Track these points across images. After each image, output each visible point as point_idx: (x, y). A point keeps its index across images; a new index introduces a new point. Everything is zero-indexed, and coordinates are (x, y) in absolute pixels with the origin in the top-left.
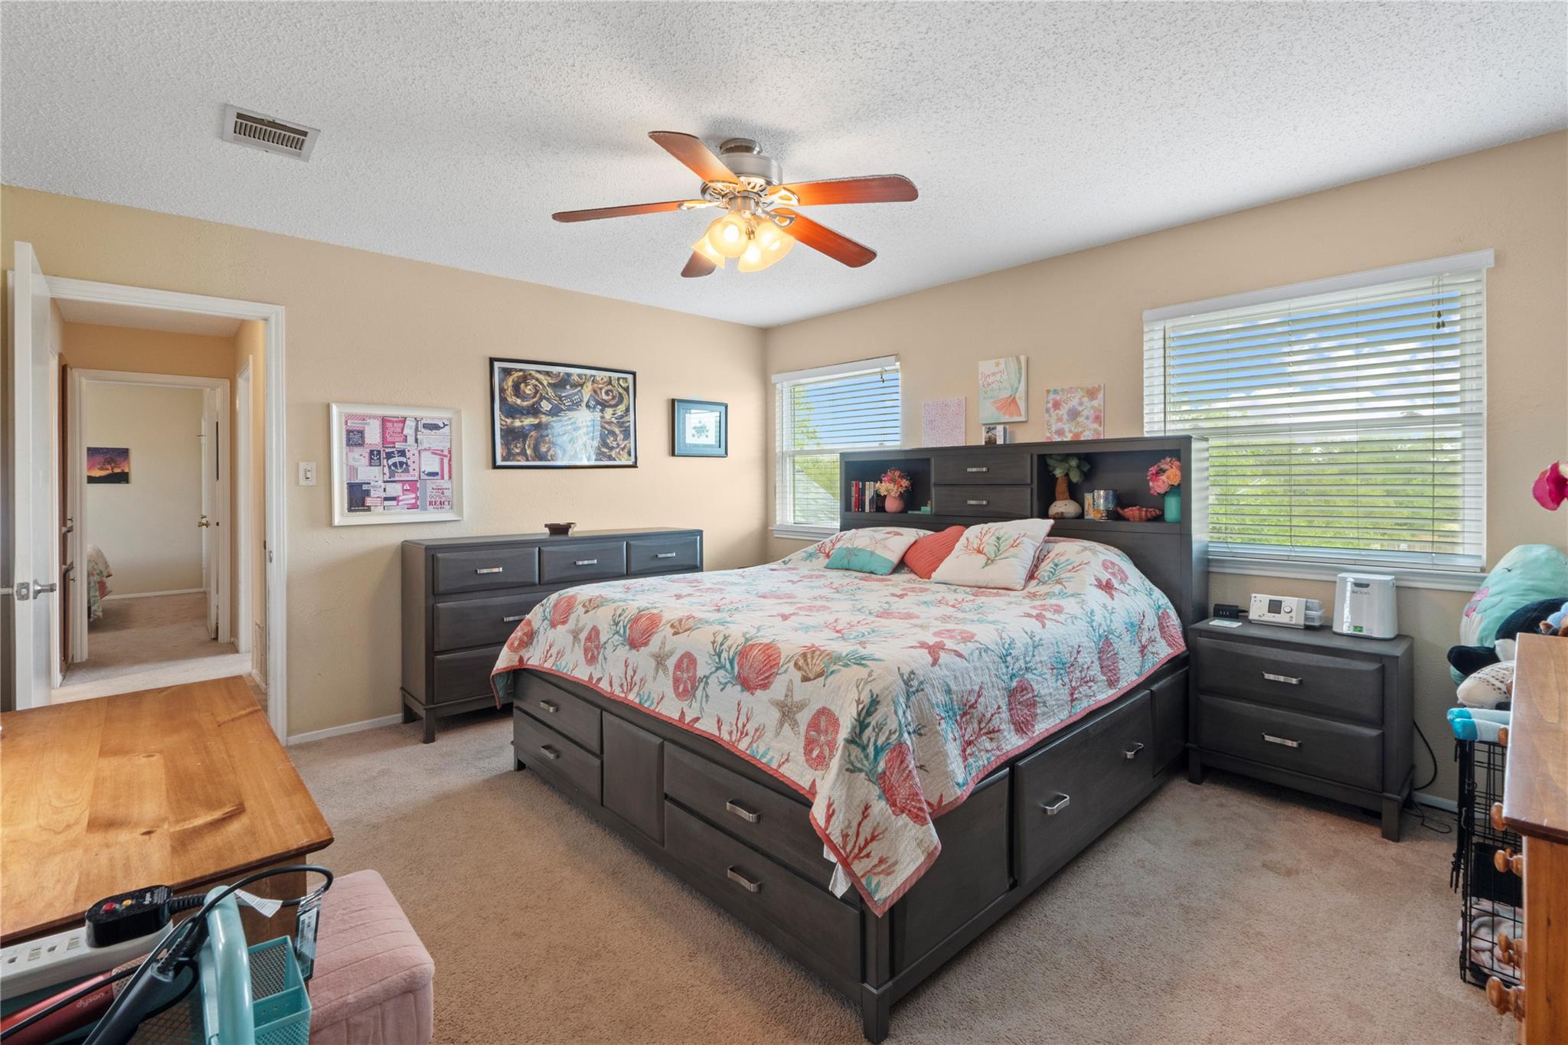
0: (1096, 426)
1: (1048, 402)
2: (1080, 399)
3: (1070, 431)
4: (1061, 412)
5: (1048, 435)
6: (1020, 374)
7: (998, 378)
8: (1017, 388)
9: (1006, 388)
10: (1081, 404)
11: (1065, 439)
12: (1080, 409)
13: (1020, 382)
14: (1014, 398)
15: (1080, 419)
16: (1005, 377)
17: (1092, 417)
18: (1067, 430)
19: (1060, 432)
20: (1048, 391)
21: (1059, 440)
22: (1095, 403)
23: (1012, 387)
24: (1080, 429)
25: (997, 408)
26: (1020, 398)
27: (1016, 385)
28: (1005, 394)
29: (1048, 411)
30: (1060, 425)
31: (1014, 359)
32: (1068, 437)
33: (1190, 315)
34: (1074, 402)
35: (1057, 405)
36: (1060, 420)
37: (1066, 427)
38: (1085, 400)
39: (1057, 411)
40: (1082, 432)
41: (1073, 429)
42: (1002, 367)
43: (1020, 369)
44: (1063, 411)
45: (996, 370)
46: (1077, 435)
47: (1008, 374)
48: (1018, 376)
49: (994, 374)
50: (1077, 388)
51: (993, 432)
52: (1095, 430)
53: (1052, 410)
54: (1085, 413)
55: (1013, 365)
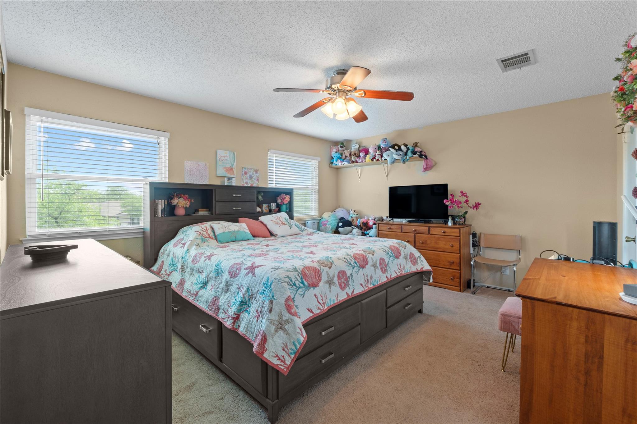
0: (257, 182)
1: (243, 172)
2: (253, 172)
3: (250, 183)
4: (247, 176)
5: (243, 183)
6: (235, 159)
7: (226, 158)
8: (233, 164)
9: (229, 163)
10: (253, 174)
11: (248, 186)
12: (253, 176)
13: (234, 162)
14: (232, 168)
15: (253, 179)
16: (229, 159)
17: (256, 179)
18: (249, 182)
19: (247, 183)
20: (243, 168)
21: (246, 186)
22: (257, 175)
23: (231, 163)
24: (253, 183)
25: (225, 171)
26: (234, 168)
27: (233, 163)
28: (229, 166)
29: (243, 175)
30: (247, 180)
31: (232, 153)
32: (249, 185)
33: (280, 154)
34: (251, 173)
35: (246, 173)
36: (247, 178)
37: (249, 181)
38: (254, 173)
39: (246, 175)
40: (253, 184)
41: (251, 182)
42: (228, 154)
43: (234, 157)
44: (248, 176)
45: (225, 155)
46: (252, 184)
47: (230, 158)
48: (234, 160)
49: (224, 156)
50: (252, 169)
51: (231, 180)
52: (257, 183)
53: (244, 175)
54: (254, 177)
55: (232, 155)
